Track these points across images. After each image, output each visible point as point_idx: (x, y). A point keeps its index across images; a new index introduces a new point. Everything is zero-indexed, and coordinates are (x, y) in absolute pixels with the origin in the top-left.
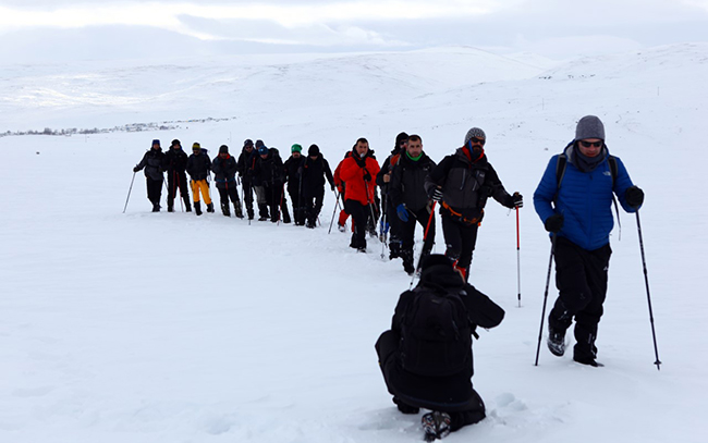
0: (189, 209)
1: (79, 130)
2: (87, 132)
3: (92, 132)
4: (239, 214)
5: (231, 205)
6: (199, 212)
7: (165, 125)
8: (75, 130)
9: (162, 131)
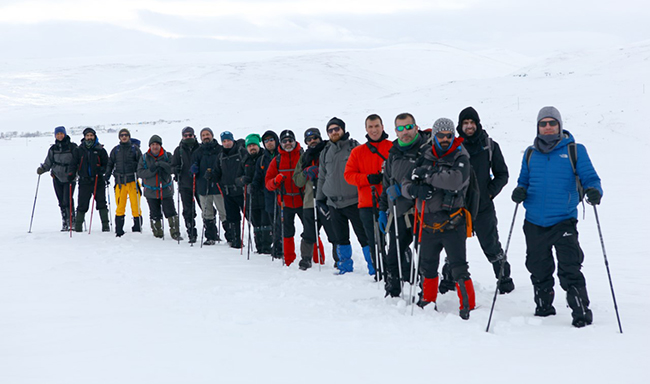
0: (106, 228)
1: (19, 133)
2: (28, 135)
3: (34, 135)
4: (176, 235)
5: (165, 222)
6: (120, 232)
7: (113, 128)
8: (15, 133)
9: (110, 134)
